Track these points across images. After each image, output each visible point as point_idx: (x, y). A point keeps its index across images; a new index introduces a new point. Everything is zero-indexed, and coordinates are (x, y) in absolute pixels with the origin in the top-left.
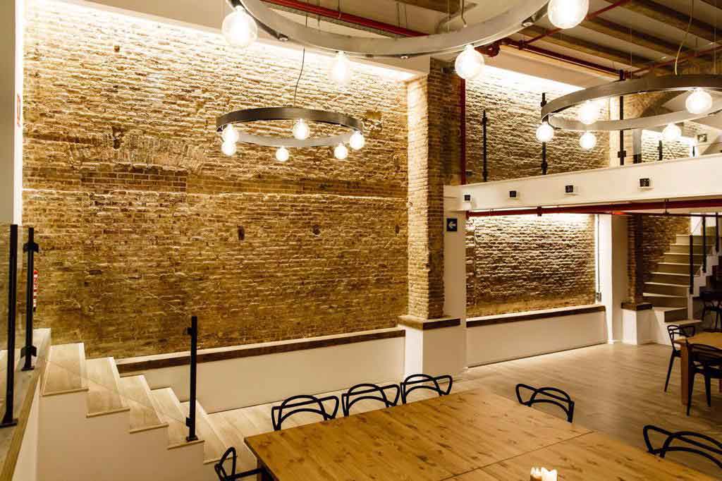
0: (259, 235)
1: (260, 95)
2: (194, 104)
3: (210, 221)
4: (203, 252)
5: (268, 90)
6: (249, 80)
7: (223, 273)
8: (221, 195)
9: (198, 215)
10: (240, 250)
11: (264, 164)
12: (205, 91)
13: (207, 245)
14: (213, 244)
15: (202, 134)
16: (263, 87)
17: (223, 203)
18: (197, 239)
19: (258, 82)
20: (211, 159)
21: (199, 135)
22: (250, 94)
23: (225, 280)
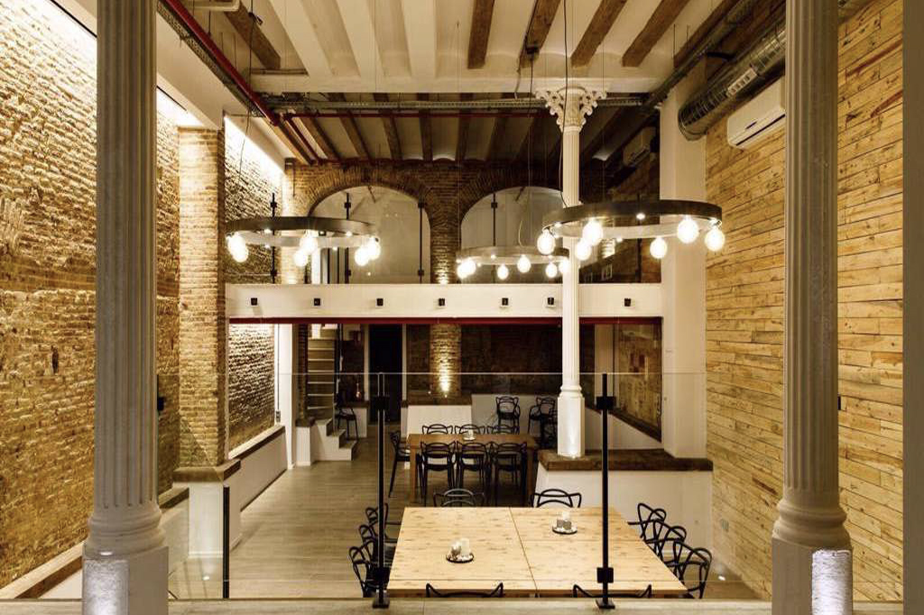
0: (72, 362)
1: (73, 121)
2: (10, 123)
3: (27, 340)
4: (21, 399)
5: (79, 112)
6: (62, 91)
7: (40, 434)
8: (37, 294)
9: (15, 331)
10: (54, 390)
11: (76, 240)
12: (21, 100)
13: (24, 386)
14: (30, 383)
15: (19, 178)
16: (74, 107)
17: (39, 308)
18: (14, 376)
19: (70, 96)
20: (28, 227)
21: (16, 182)
22: (63, 117)
23: (41, 446)
